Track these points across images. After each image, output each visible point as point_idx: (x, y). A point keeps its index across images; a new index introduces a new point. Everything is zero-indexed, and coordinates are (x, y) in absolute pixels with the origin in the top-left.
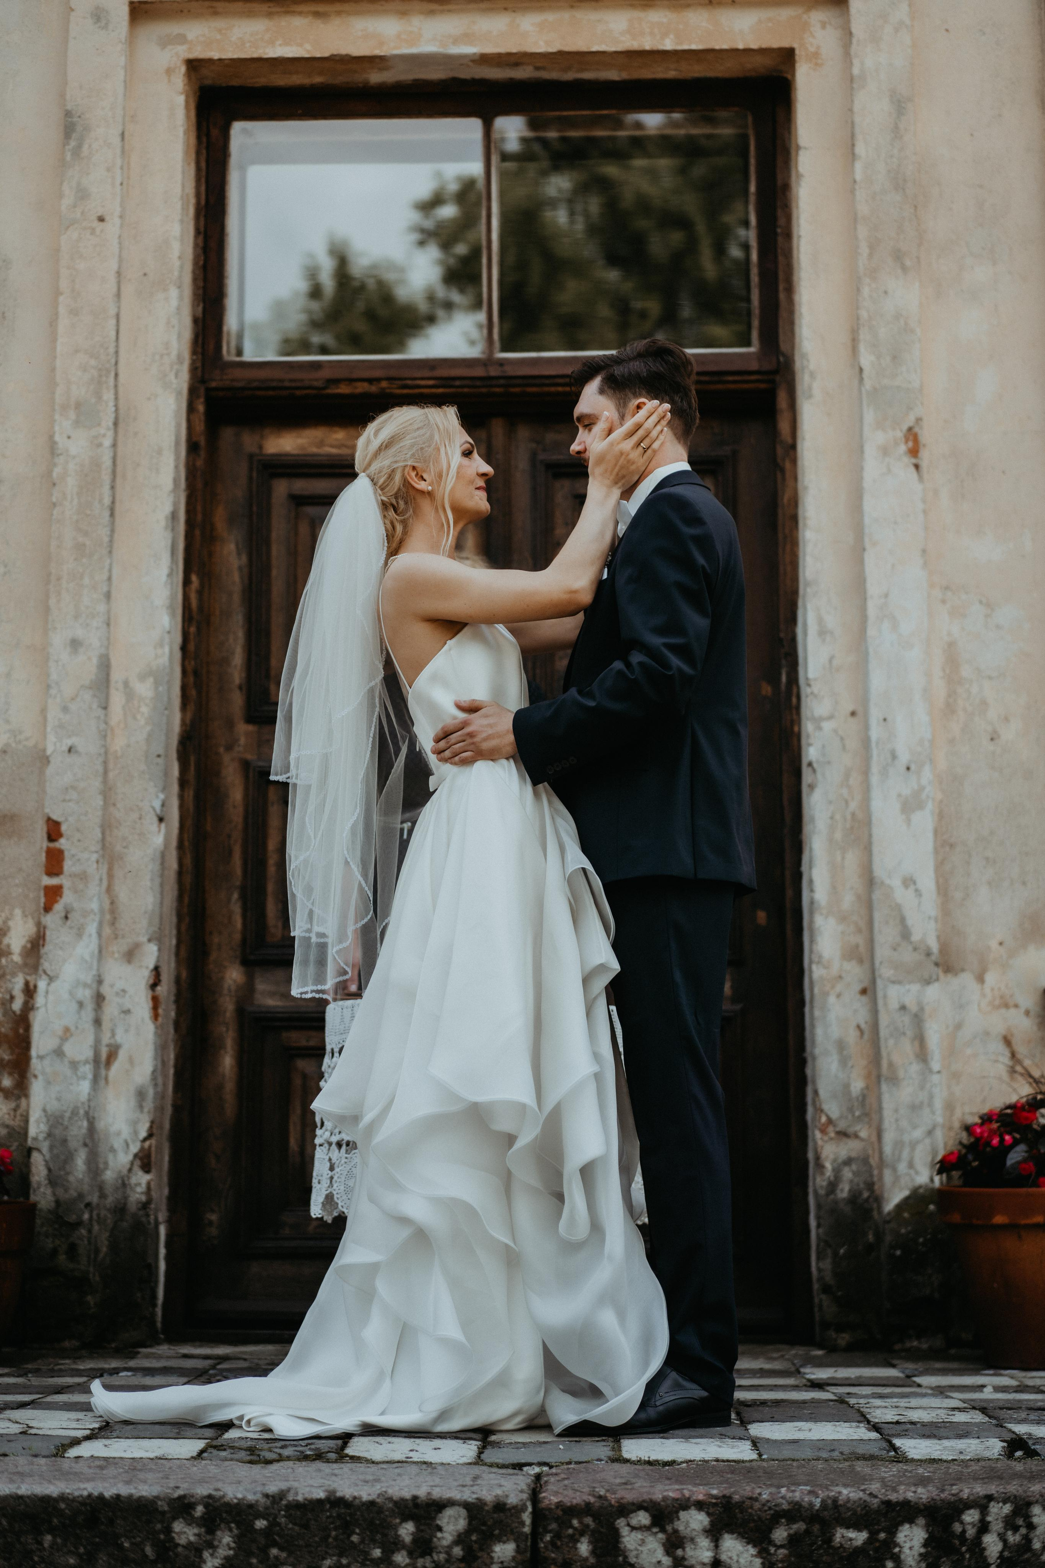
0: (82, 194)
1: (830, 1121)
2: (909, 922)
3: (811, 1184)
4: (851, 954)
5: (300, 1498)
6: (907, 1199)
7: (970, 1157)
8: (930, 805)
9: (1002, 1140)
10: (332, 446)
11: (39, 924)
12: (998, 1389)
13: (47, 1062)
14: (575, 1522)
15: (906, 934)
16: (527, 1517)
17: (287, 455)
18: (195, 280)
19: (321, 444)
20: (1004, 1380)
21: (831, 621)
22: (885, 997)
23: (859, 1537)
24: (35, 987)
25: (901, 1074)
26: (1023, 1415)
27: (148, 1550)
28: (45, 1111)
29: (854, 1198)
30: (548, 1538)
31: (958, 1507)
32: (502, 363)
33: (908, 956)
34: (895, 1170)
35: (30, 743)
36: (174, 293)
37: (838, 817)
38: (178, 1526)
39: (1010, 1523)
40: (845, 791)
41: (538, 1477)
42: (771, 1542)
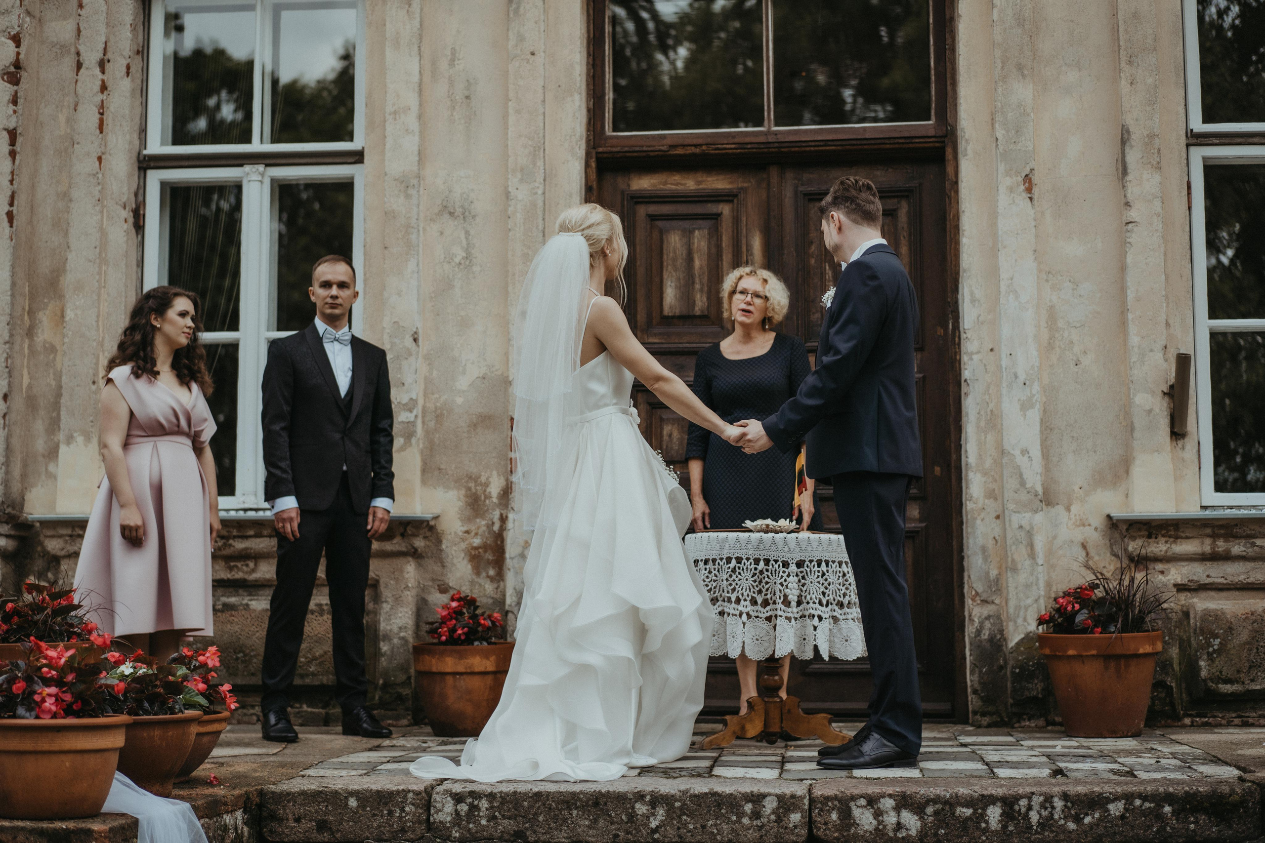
0: (521, 39)
1: (977, 594)
2: (1025, 477)
3: (966, 630)
4: (991, 495)
5: (696, 792)
6: (1023, 639)
7: (1057, 616)
8: (1038, 405)
9: (1074, 607)
10: (672, 184)
11: (507, 480)
12: (1063, 747)
13: (515, 561)
14: (830, 804)
15: (1023, 483)
16: (806, 801)
17: (645, 190)
18: (588, 85)
19: (665, 183)
20: (1073, 743)
21: (978, 294)
22: (1010, 520)
23: (968, 812)
24: (507, 517)
25: (1019, 567)
26: (1069, 759)
27: (624, 817)
28: (515, 589)
29: (991, 639)
30: (817, 811)
31: (1017, 798)
32: (776, 133)
33: (1023, 496)
34: (1015, 622)
35: (499, 373)
36: (577, 97)
37: (982, 413)
38: (638, 806)
39: (1043, 806)
40: (987, 397)
41: (811, 785)
42: (925, 814)
